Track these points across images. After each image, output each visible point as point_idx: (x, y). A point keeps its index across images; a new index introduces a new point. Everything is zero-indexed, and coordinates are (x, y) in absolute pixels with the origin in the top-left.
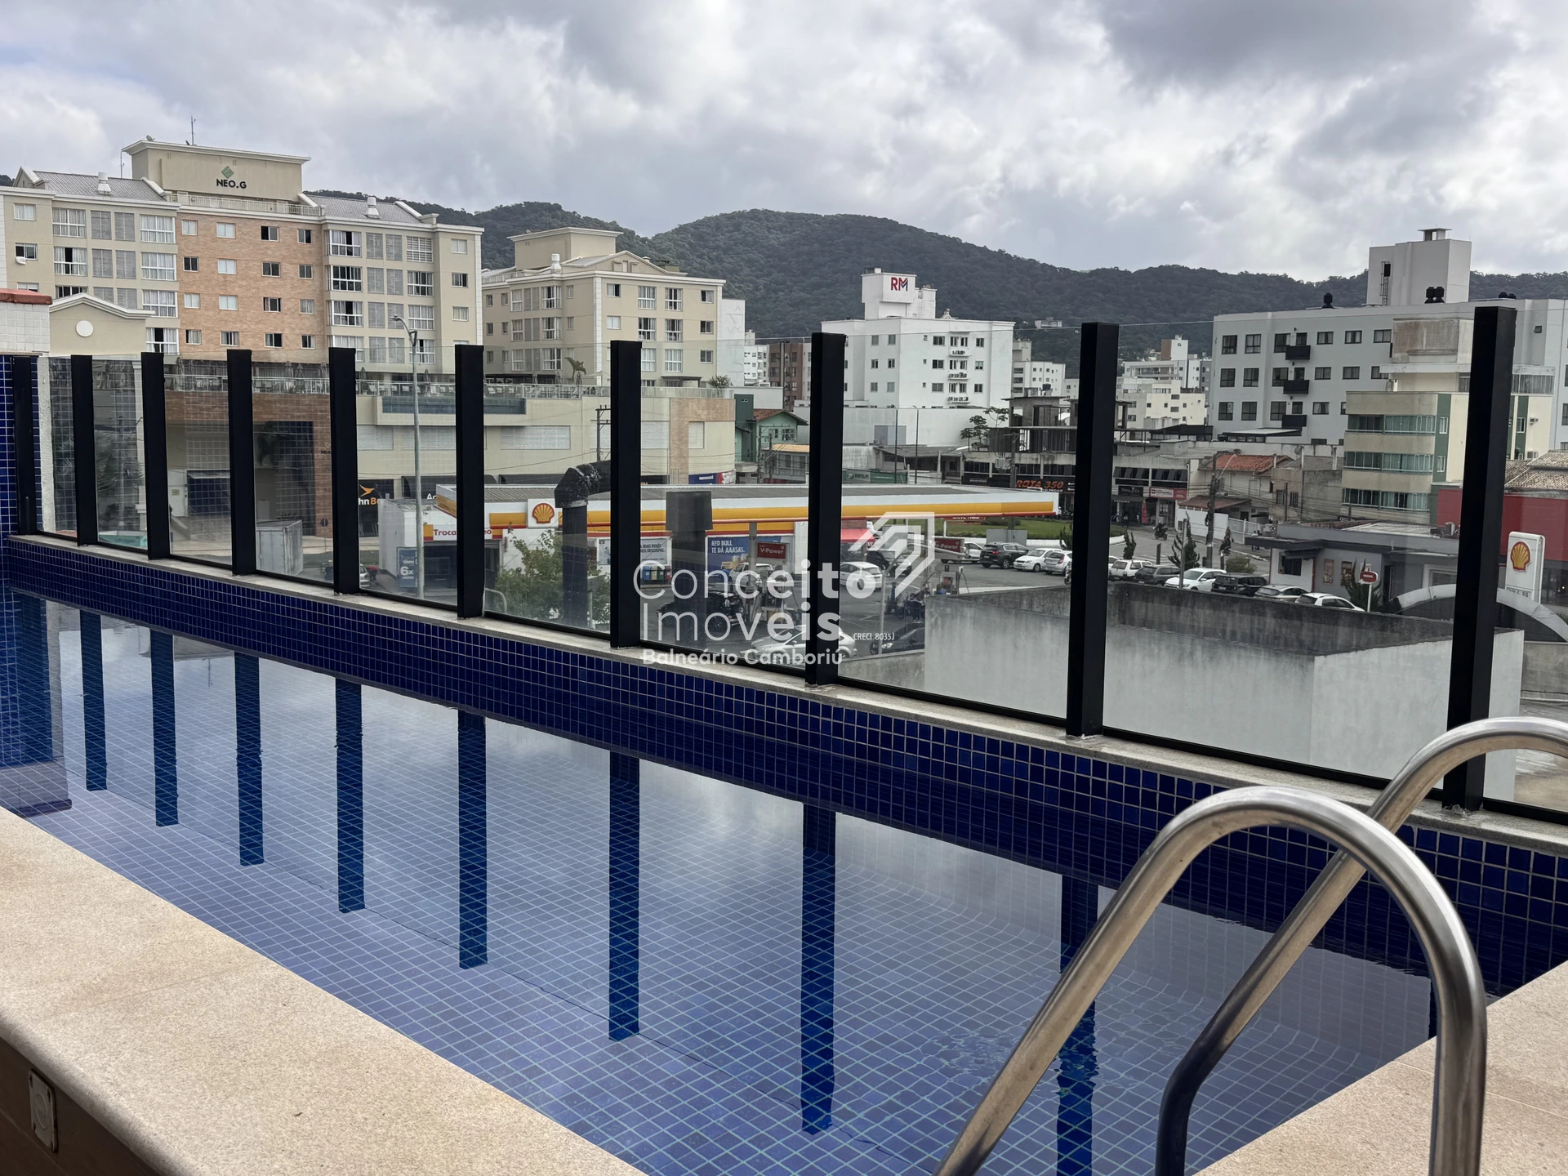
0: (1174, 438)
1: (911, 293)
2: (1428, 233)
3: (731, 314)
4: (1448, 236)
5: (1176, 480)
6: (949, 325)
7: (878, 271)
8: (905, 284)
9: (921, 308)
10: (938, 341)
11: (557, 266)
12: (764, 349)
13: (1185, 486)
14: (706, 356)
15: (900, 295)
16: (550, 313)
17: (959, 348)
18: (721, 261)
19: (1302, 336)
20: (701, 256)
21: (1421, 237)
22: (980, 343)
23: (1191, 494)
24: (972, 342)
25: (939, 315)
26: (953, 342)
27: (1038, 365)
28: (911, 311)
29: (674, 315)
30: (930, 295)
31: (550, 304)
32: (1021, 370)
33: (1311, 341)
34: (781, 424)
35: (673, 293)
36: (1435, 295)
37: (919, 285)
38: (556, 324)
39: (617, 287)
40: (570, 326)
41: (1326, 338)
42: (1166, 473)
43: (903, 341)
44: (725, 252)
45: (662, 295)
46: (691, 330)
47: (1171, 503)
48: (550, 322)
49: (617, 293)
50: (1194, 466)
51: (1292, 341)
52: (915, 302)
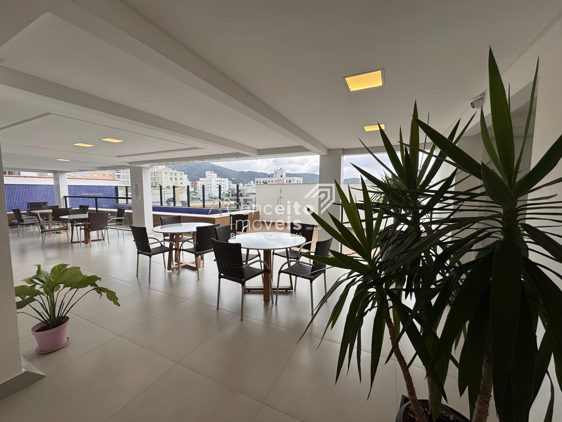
0: (251, 195)
1: (213, 174)
2: (281, 168)
3: (185, 177)
4: (283, 169)
5: (251, 200)
6: (219, 179)
7: (208, 171)
8: (212, 173)
9: (215, 176)
10: (217, 181)
11: (156, 169)
12: (191, 182)
13: (252, 201)
14: (181, 183)
15: (212, 174)
16: (155, 177)
17: (221, 182)
18: (182, 168)
19: (266, 181)
20: (179, 167)
21: (280, 169)
22: (224, 181)
23: (253, 202)
24: (222, 181)
25: (217, 177)
26: (220, 181)
27: (232, 184)
28: (213, 177)
29: (176, 177)
30: (216, 174)
31: (155, 175)
32: (230, 185)
33: (267, 182)
34: (194, 193)
35: (175, 174)
36: (282, 176)
37: (214, 173)
38: (156, 178)
39: (166, 173)
40: (158, 179)
41: (269, 181)
42: (250, 199)
43: (212, 181)
44: (183, 167)
45: (174, 174)
46: (179, 179)
47: (251, 203)
48: (155, 178)
49: (166, 174)
50: (254, 198)
51: (265, 182)
52: (214, 175)
